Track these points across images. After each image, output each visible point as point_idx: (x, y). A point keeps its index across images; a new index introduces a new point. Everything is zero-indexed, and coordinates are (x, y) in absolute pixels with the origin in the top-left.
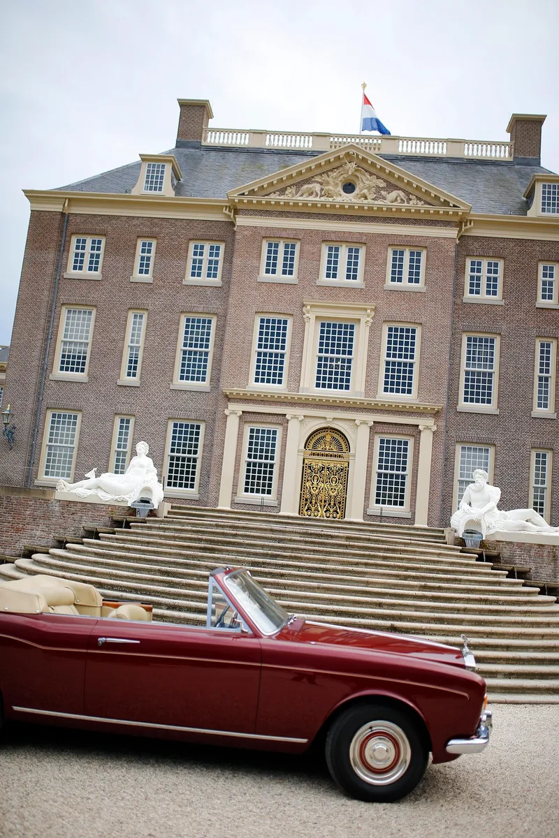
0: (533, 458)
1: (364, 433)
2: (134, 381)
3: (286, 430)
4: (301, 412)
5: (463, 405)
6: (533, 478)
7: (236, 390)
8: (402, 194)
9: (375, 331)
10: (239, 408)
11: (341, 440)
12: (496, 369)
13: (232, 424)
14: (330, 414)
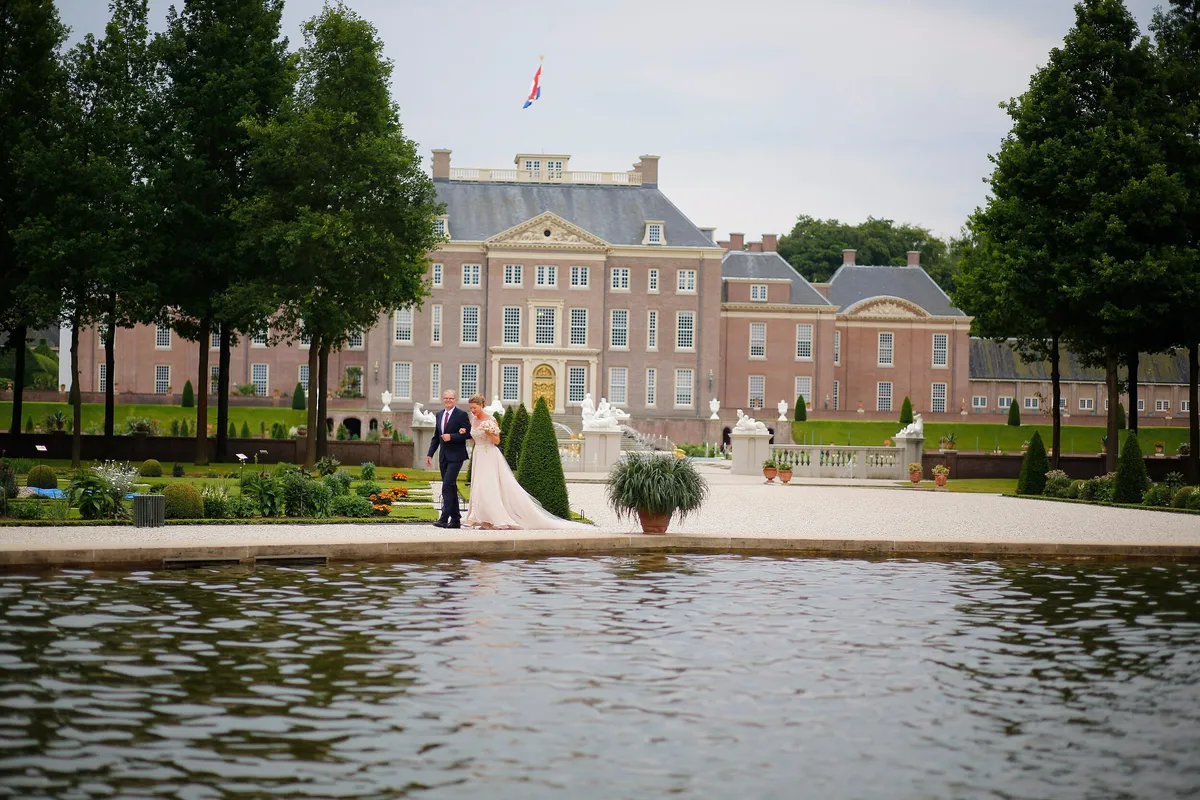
0: (648, 372)
1: (562, 365)
2: (438, 343)
3: (522, 367)
4: (530, 357)
5: (613, 347)
6: (648, 383)
7: (495, 347)
8: (576, 237)
9: (565, 312)
10: (500, 357)
11: (551, 371)
12: (627, 328)
13: (495, 366)
14: (545, 358)
